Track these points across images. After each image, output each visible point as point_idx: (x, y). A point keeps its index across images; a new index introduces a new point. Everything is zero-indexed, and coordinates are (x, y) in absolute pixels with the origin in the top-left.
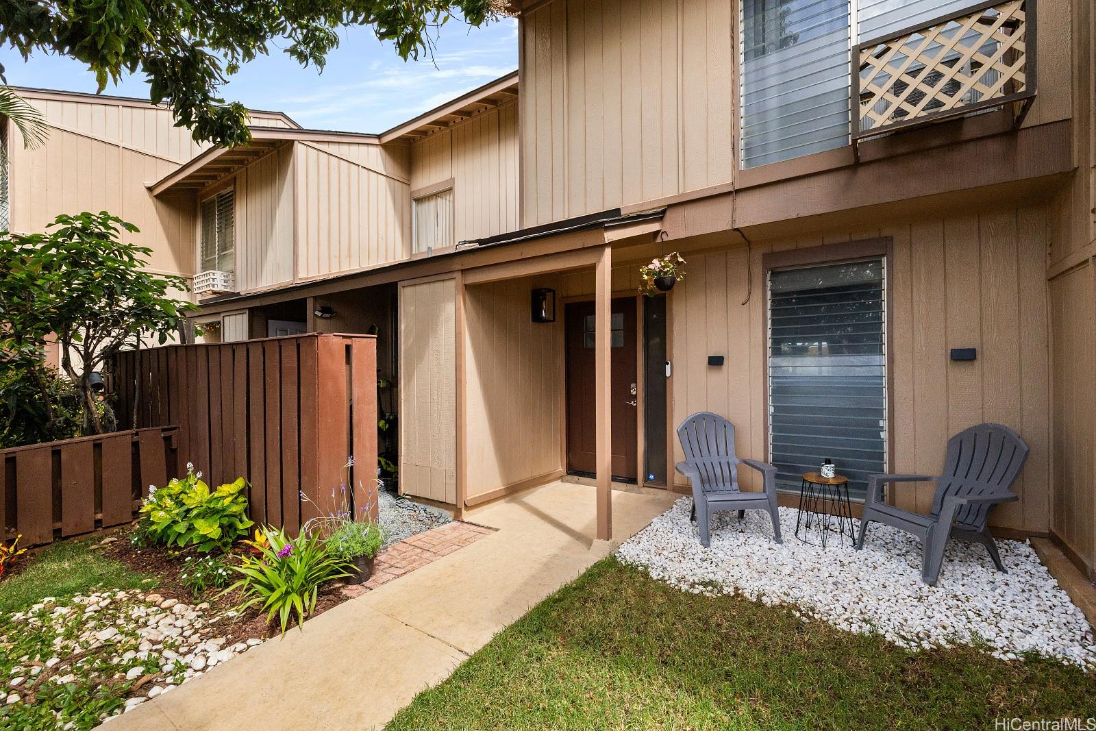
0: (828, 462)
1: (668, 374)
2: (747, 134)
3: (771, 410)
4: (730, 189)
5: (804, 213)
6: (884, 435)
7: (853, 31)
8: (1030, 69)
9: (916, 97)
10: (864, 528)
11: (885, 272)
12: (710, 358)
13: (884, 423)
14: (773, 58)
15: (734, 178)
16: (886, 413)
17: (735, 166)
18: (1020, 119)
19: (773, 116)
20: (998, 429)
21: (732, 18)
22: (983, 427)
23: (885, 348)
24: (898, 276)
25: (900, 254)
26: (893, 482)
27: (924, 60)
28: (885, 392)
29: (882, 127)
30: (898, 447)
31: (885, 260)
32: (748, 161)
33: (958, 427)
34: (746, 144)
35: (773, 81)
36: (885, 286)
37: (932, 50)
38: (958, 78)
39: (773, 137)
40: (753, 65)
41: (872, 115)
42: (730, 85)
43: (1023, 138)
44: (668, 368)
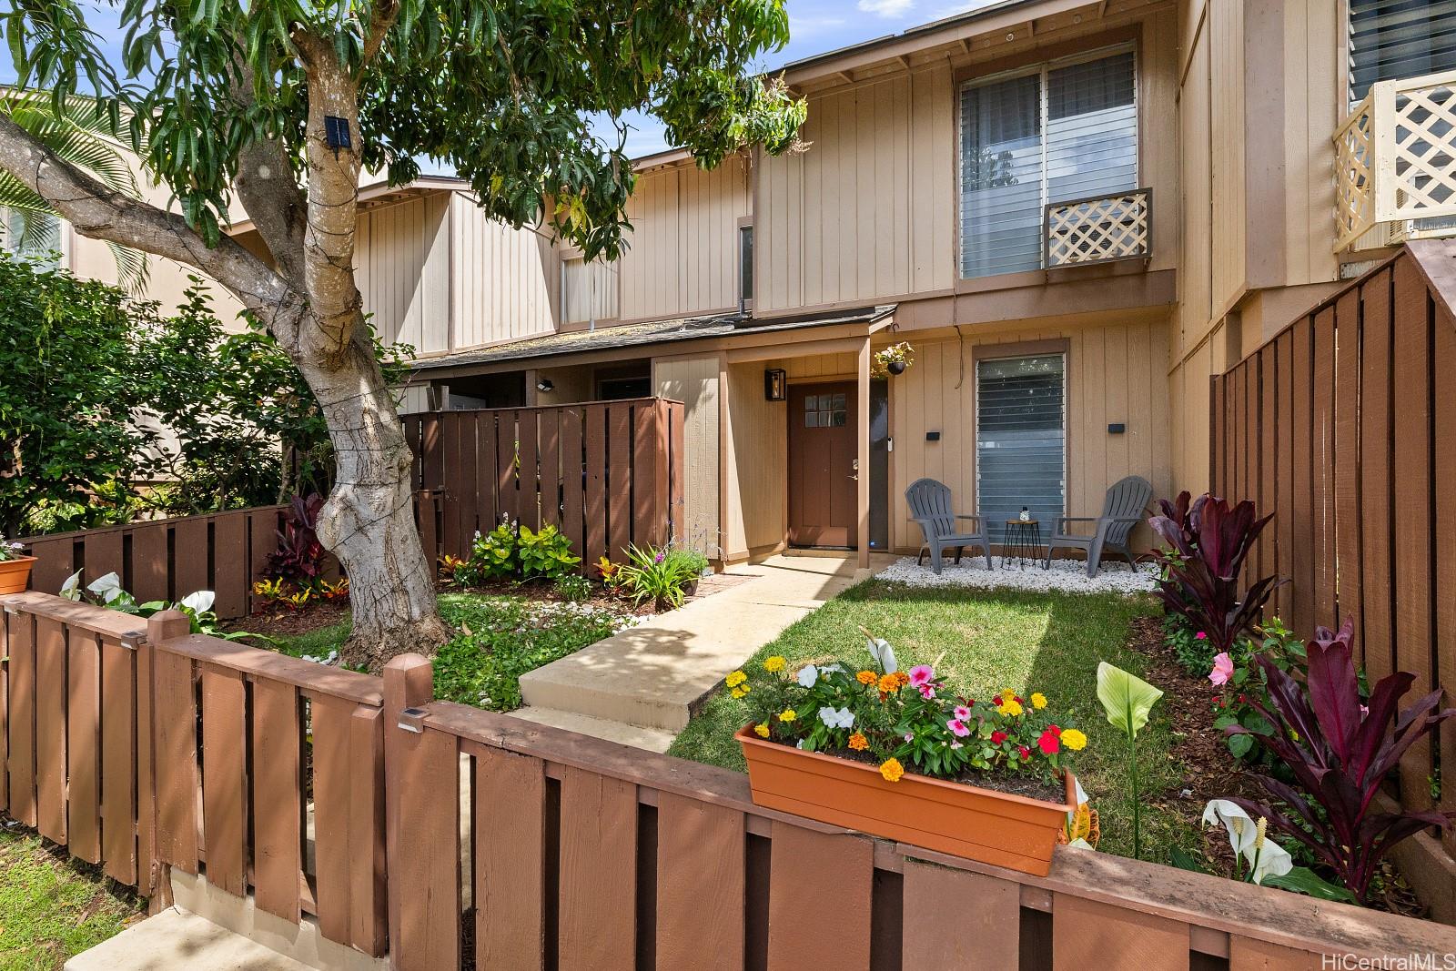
0: (1025, 509)
1: (890, 449)
2: (964, 251)
3: (978, 477)
4: (950, 294)
5: (1010, 317)
6: (1063, 492)
7: (1044, 194)
8: (1149, 238)
9: (1084, 247)
10: (1049, 563)
11: (1064, 365)
12: (928, 434)
13: (1063, 483)
14: (984, 194)
15: (955, 284)
16: (1065, 475)
17: (956, 275)
18: (1146, 267)
19: (985, 239)
20: (1136, 478)
21: (954, 156)
22: (1129, 478)
23: (1064, 424)
24: (1074, 369)
25: (1076, 352)
26: (1069, 520)
27: (1089, 222)
28: (1064, 457)
29: (1064, 264)
30: (1073, 500)
31: (1064, 356)
32: (965, 272)
33: (1113, 481)
34: (964, 259)
35: (985, 212)
36: (1064, 376)
37: (1094, 217)
38: (1110, 238)
39: (985, 257)
40: (969, 196)
41: (1058, 255)
42: (952, 210)
43: (1149, 277)
44: (890, 443)
